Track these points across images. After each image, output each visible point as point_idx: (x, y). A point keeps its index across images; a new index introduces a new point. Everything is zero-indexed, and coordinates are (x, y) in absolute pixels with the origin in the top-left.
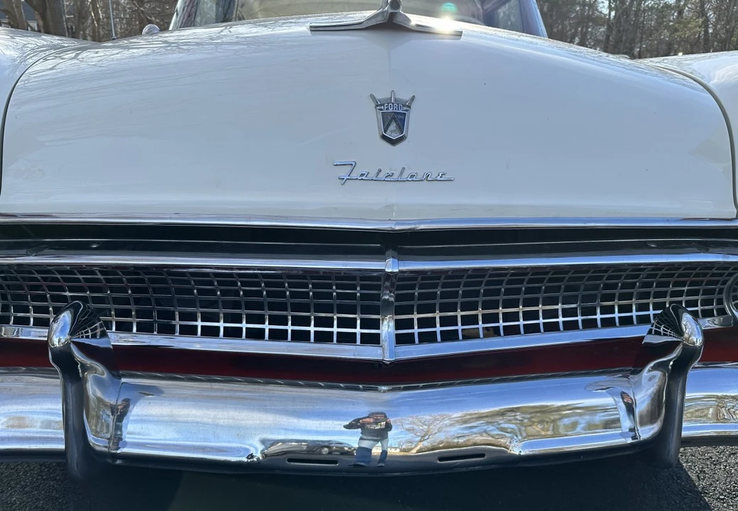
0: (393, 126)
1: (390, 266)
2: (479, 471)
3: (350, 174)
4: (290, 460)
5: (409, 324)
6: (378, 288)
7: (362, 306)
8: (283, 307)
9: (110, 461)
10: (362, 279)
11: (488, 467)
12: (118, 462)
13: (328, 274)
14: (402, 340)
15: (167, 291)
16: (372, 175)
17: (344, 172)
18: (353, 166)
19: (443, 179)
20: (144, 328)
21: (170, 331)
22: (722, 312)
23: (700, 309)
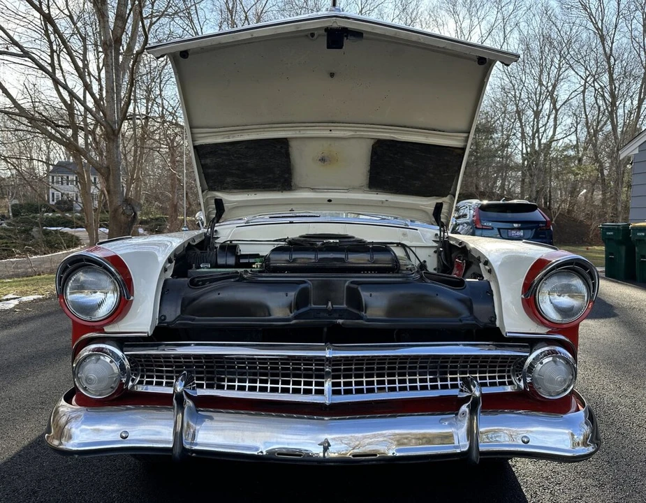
1: (328, 354)
2: (375, 465)
4: (278, 454)
5: (338, 384)
6: (323, 365)
7: (316, 375)
8: (277, 375)
9: (190, 454)
10: (316, 360)
11: (379, 463)
12: (194, 455)
13: (299, 358)
14: (335, 392)
15: (223, 367)
20: (210, 386)
21: (222, 387)
22: (511, 383)
23: (497, 380)
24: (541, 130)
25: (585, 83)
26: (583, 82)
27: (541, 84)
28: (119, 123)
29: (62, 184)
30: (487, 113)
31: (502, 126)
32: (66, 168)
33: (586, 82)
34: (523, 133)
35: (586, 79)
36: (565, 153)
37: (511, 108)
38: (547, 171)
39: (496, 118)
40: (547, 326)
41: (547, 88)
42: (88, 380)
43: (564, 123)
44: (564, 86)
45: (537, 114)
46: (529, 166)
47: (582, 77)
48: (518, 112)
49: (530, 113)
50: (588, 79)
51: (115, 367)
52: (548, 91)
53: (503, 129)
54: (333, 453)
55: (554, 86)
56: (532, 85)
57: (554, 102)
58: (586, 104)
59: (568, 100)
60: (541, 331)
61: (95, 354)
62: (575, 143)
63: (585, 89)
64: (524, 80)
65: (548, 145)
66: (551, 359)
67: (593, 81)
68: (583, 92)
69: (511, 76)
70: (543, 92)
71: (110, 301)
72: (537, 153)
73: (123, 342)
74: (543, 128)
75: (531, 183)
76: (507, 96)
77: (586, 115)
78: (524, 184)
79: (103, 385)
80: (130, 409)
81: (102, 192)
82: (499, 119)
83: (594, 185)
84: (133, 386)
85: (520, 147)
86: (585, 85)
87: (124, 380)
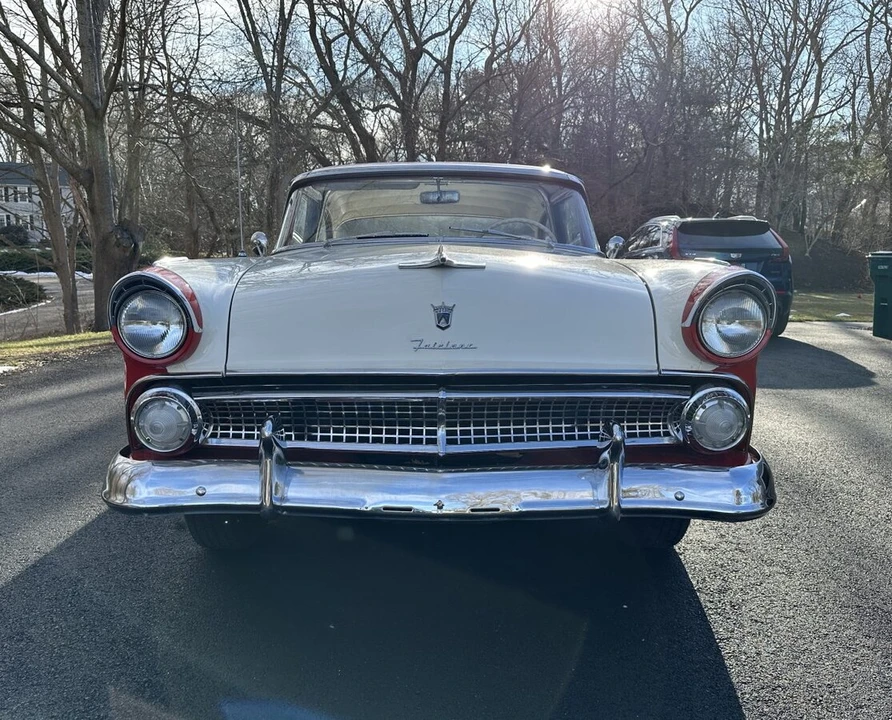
0: (443, 320)
1: (442, 395)
3: (420, 346)
4: (384, 509)
5: (454, 433)
6: (435, 410)
7: (427, 422)
8: (380, 424)
9: (281, 512)
10: (426, 404)
11: (502, 519)
13: (407, 400)
14: (450, 442)
15: (314, 414)
16: (431, 346)
17: (416, 344)
18: (421, 341)
19: (470, 347)
20: (299, 438)
21: (314, 439)
22: (667, 434)
23: (650, 431)
24: (792, 100)
25: (871, 17)
26: (867, 16)
27: (796, 18)
28: (104, 97)
29: (7, 200)
30: (705, 70)
31: (729, 93)
32: (17, 172)
33: (872, 15)
34: (763, 105)
35: (874, 8)
36: (832, 138)
37: (745, 61)
38: (801, 169)
39: (719, 79)
40: (714, 363)
41: (806, 26)
42: (154, 429)
43: (833, 87)
44: (836, 22)
45: (787, 73)
46: (771, 161)
47: (865, 7)
48: (756, 69)
49: (775, 70)
50: (876, 11)
51: (184, 416)
52: (807, 30)
53: (730, 98)
54: (448, 509)
55: (819, 24)
56: (781, 21)
57: (817, 50)
58: (872, 52)
59: (841, 46)
60: (706, 368)
61: (159, 400)
62: (849, 120)
63: (871, 26)
64: (767, 13)
65: (806, 124)
66: (716, 402)
67: (885, 15)
68: (868, 32)
69: (746, 7)
70: (798, 32)
71: (176, 333)
72: (785, 139)
73: (191, 385)
74: (796, 97)
75: (774, 189)
76: (739, 41)
77: (871, 73)
78: (761, 190)
79: (172, 434)
80: (201, 464)
81: (78, 211)
82: (723, 81)
83: (877, 192)
84: (206, 440)
85: (757, 130)
86: (871, 20)
87: (194, 432)
